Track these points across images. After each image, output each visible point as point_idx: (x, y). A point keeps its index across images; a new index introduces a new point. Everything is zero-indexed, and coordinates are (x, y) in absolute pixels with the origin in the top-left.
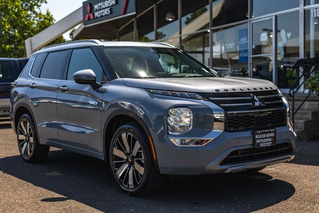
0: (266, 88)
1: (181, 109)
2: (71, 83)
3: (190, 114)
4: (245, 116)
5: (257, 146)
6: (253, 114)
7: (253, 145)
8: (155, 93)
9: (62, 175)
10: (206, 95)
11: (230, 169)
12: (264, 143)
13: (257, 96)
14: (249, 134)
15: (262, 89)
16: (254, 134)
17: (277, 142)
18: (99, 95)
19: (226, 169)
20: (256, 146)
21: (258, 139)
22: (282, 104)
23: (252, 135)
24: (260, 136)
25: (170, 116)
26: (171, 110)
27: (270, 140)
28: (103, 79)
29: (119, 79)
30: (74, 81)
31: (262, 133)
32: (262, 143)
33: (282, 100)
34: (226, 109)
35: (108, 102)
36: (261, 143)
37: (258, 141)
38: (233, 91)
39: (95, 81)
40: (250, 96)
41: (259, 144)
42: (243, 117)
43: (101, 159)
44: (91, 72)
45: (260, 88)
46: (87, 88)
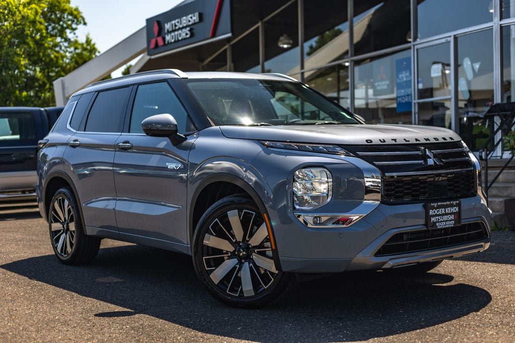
0: (444, 139)
1: (313, 170)
2: (137, 137)
3: (328, 178)
4: (413, 181)
5: (433, 226)
6: (425, 177)
7: (426, 225)
8: (272, 147)
9: (123, 280)
10: (351, 149)
11: (391, 262)
12: (442, 221)
13: (430, 150)
14: (418, 208)
15: (438, 140)
16: (426, 209)
17: (462, 221)
18: (183, 154)
19: (385, 263)
20: (431, 227)
21: (433, 216)
22: (469, 163)
23: (424, 210)
24: (436, 212)
25: (296, 181)
26: (297, 173)
27: (452, 217)
28: (188, 129)
29: (215, 127)
30: (145, 134)
31: (439, 207)
32: (440, 222)
33: (469, 156)
34: (383, 169)
35: (197, 164)
36: (438, 222)
37: (433, 219)
38: (394, 142)
39: (177, 131)
40: (419, 150)
41: (434, 223)
42: (410, 181)
43: (186, 253)
44: (169, 117)
45: (435, 139)
46: (163, 143)
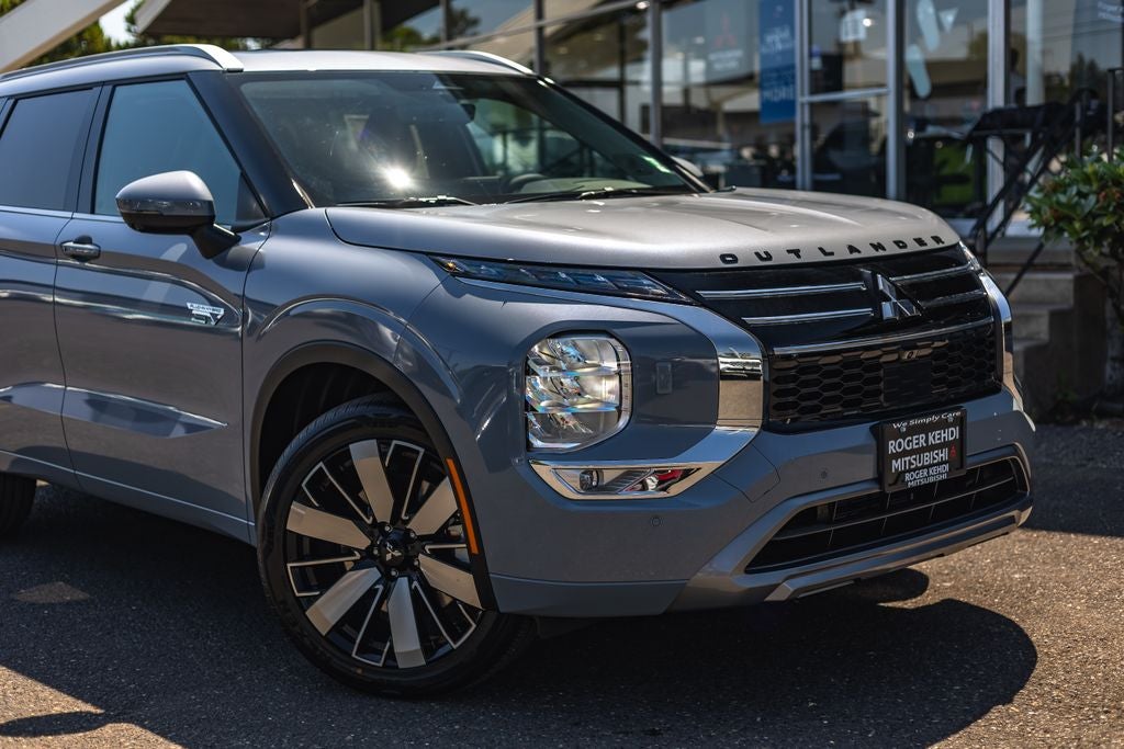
0: (920, 242)
1: (581, 341)
2: (108, 227)
3: (618, 360)
4: (846, 364)
5: (895, 483)
6: (878, 353)
7: (879, 479)
8: (466, 275)
9: (81, 595)
10: (680, 280)
11: (786, 585)
12: (919, 469)
13: (886, 276)
14: (860, 434)
15: (905, 246)
16: (880, 438)
17: (969, 461)
18: (231, 281)
19: (773, 588)
20: (890, 485)
21: (897, 456)
22: (985, 305)
23: (874, 443)
24: (904, 444)
25: (535, 373)
26: (536, 348)
27: (943, 455)
28: (243, 212)
29: (314, 211)
30: (121, 219)
31: (912, 431)
32: (914, 470)
33: (980, 286)
34: (768, 338)
35: (274, 306)
36: (909, 471)
37: (896, 465)
38: (793, 259)
39: (212, 218)
40: (858, 277)
41: (900, 475)
42: (837, 367)
43: (246, 540)
44: (190, 181)
45: (897, 243)
46: (178, 249)
